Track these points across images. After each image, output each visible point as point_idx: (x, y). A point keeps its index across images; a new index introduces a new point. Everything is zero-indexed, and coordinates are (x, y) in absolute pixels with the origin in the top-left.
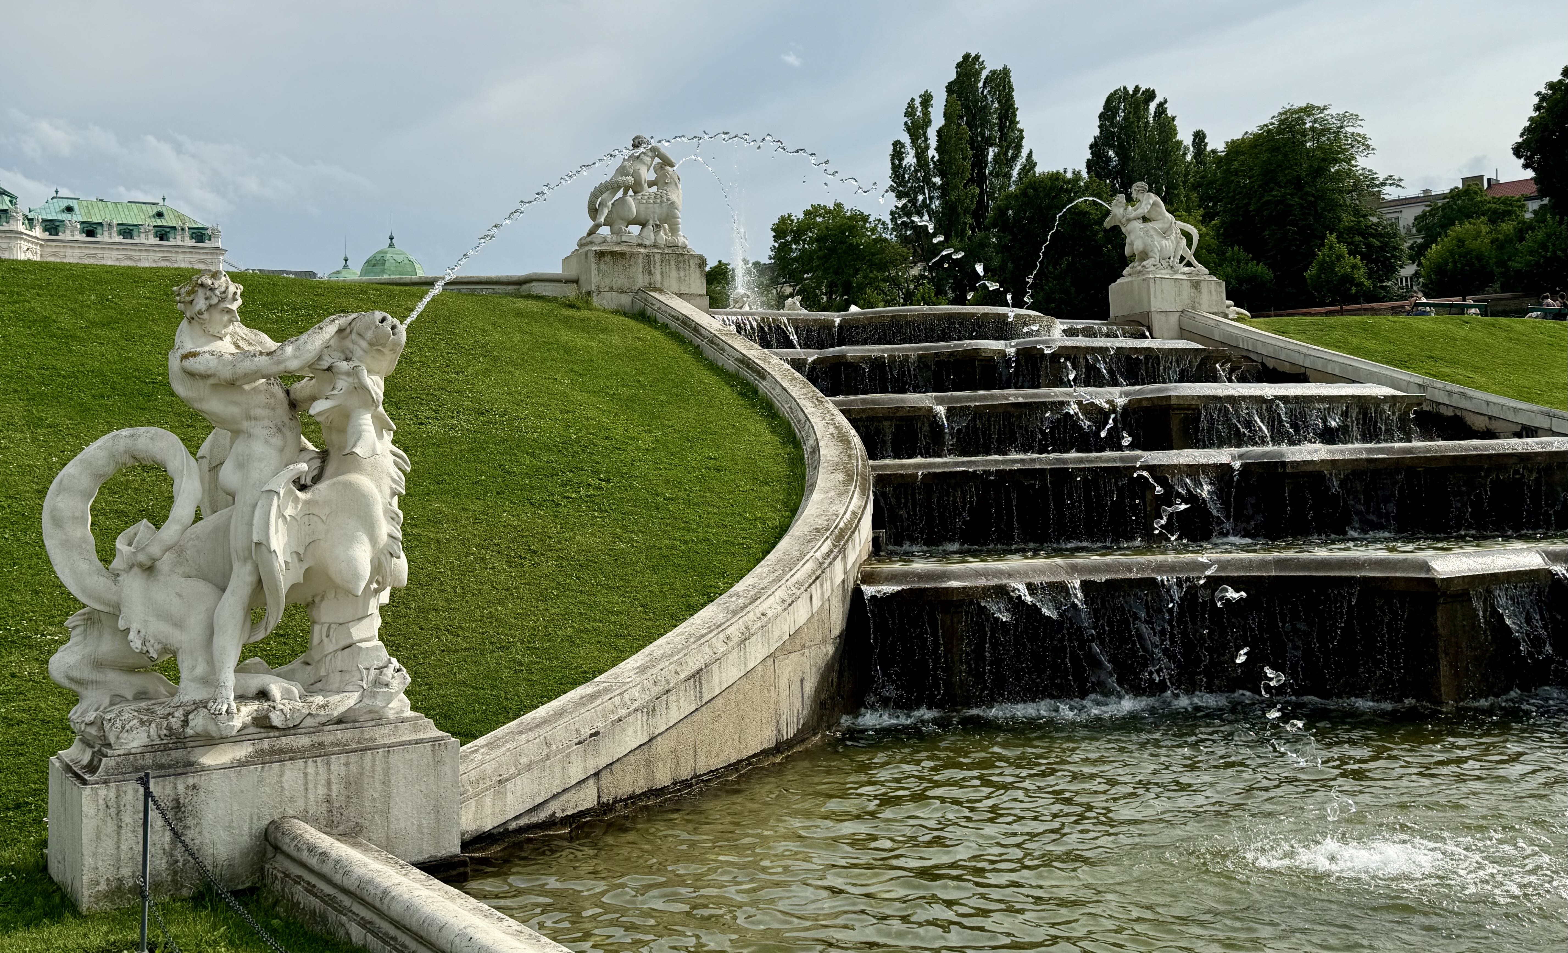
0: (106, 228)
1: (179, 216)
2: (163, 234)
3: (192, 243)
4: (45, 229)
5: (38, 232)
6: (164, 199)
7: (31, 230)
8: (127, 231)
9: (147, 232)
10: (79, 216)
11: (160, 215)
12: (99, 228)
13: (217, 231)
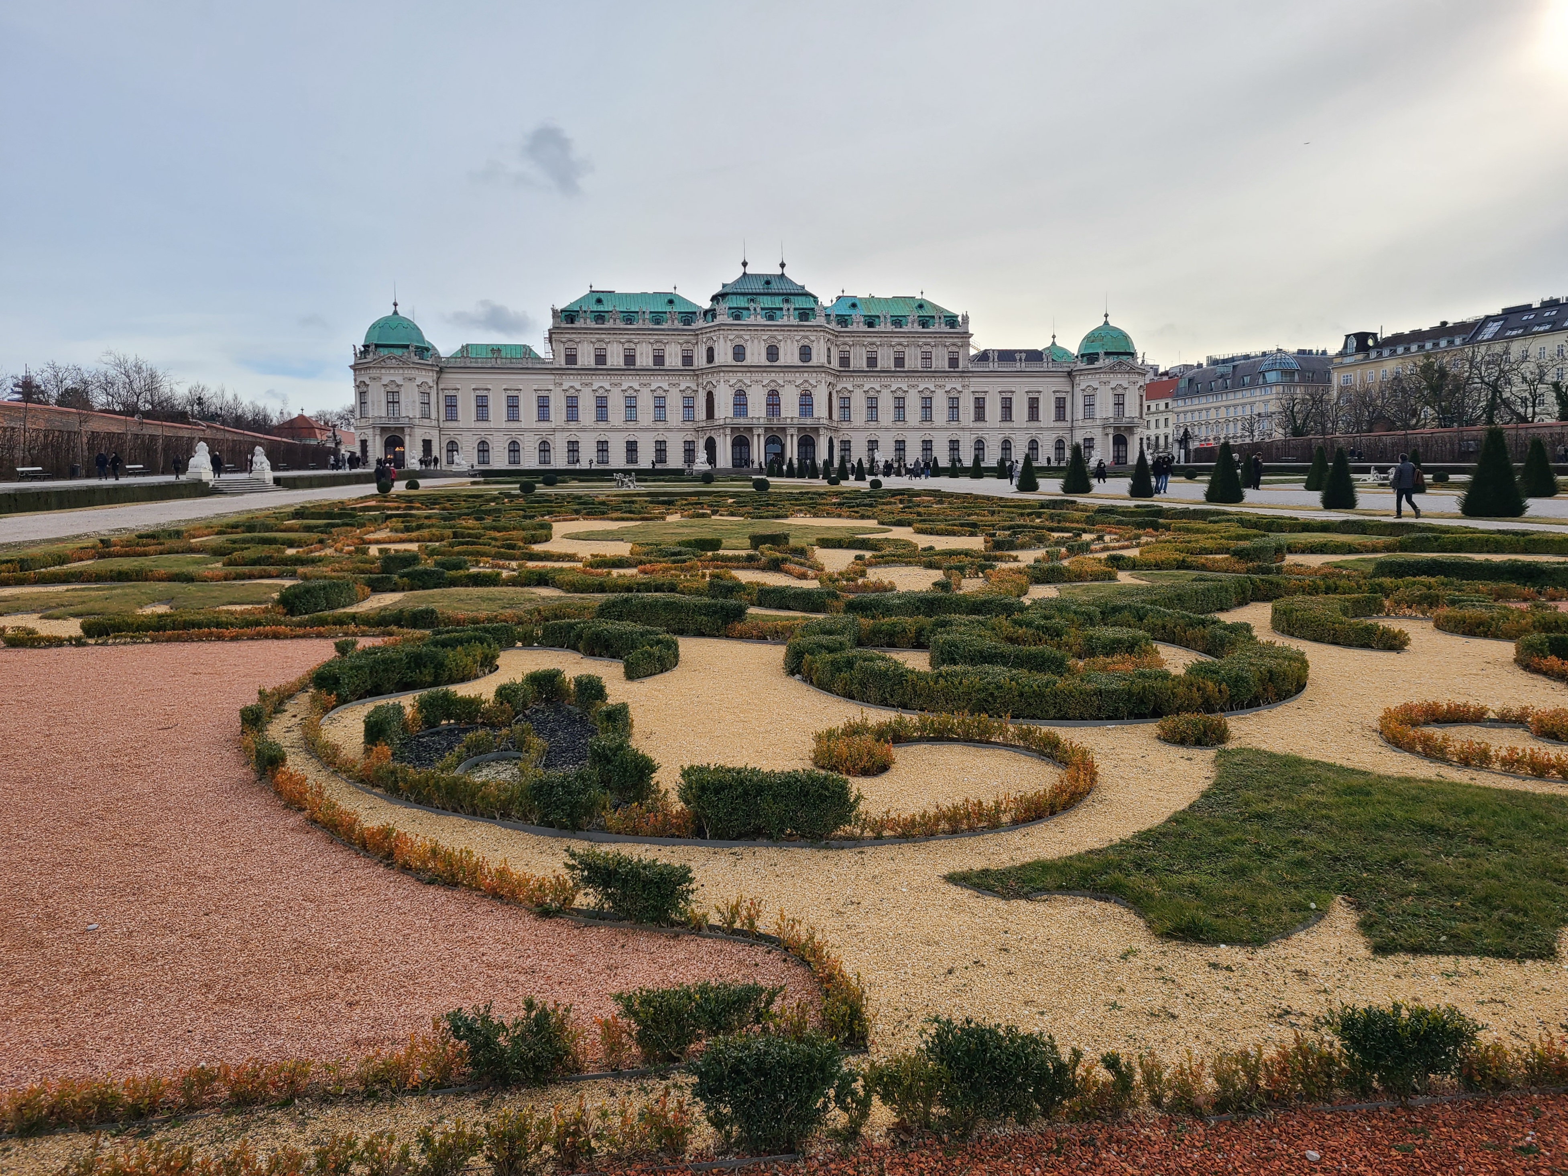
0: (882, 319)
1: (935, 307)
2: (924, 322)
3: (948, 329)
4: (839, 323)
5: (833, 326)
6: (922, 293)
7: (829, 324)
8: (898, 321)
9: (912, 323)
10: (862, 311)
11: (920, 307)
12: (878, 320)
13: (966, 319)
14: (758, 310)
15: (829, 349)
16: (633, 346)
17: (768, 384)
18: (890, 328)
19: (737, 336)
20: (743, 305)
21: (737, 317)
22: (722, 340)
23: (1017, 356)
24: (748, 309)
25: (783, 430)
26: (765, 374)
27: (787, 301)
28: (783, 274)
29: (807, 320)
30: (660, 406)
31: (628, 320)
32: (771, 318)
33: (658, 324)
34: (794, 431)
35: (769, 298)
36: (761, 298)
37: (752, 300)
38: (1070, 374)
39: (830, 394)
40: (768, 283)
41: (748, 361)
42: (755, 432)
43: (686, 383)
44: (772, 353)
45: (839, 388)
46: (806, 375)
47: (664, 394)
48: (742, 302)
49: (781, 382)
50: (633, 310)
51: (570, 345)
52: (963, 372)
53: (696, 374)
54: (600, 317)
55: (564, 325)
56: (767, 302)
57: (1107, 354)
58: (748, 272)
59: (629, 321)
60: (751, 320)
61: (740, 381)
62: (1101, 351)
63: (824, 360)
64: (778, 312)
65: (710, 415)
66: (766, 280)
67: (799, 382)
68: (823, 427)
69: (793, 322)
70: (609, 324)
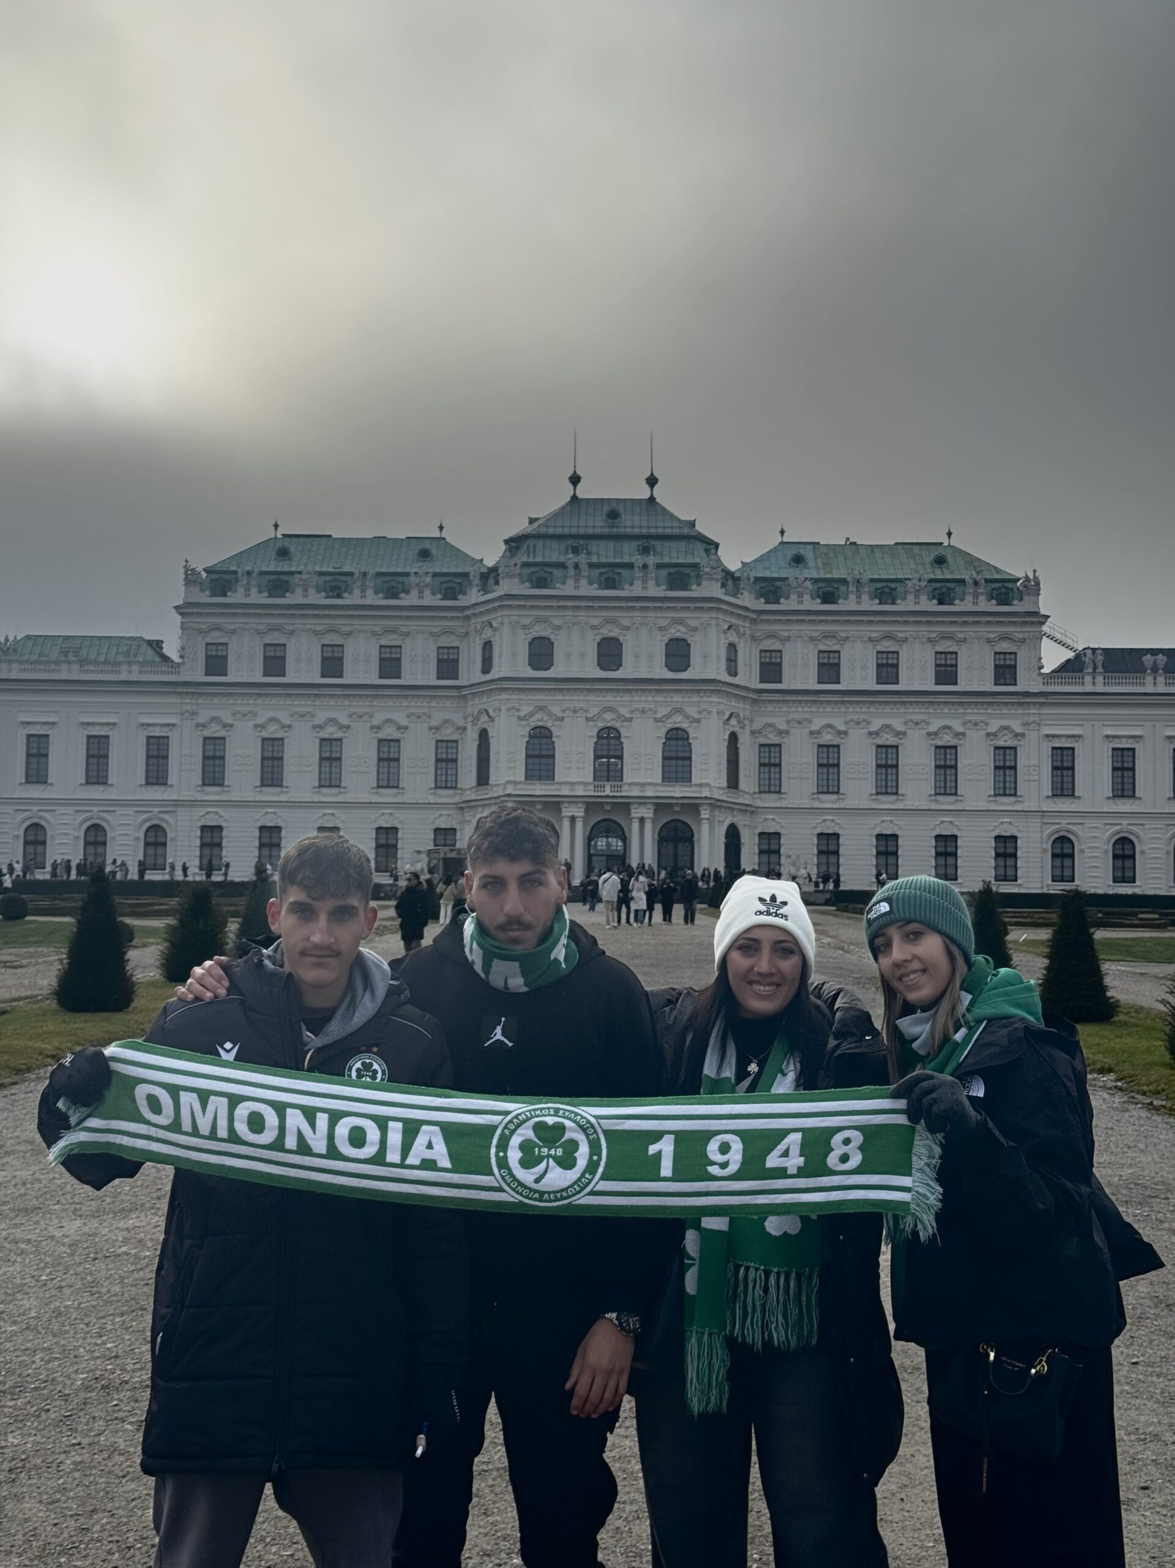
0: (852, 588)
1: (972, 561)
2: (943, 593)
3: (991, 606)
4: (760, 595)
5: (747, 599)
6: (949, 534)
7: (734, 595)
8: (886, 591)
9: (917, 593)
10: (813, 570)
11: (940, 561)
12: (843, 588)
13: (1033, 587)
14: (584, 567)
15: (732, 647)
16: (336, 639)
17: (598, 716)
18: (869, 604)
19: (539, 620)
20: (555, 558)
21: (542, 583)
22: (506, 630)
23: (1148, 659)
24: (562, 566)
26: (592, 697)
27: (646, 551)
28: (652, 499)
29: (685, 587)
30: (388, 757)
31: (333, 588)
32: (610, 584)
33: (395, 596)
34: (648, 813)
35: (611, 544)
36: (594, 546)
37: (576, 550)
39: (733, 738)
40: (613, 515)
41: (559, 669)
42: (567, 811)
43: (442, 712)
44: (610, 653)
45: (758, 724)
46: (678, 698)
47: (396, 735)
48: (553, 553)
49: (624, 711)
50: (346, 569)
51: (216, 637)
52: (1027, 694)
53: (463, 694)
54: (279, 584)
55: (205, 598)
56: (605, 553)
58: (581, 495)
59: (336, 591)
60: (568, 589)
61: (541, 708)
63: (718, 667)
64: (625, 573)
65: (483, 778)
66: (613, 510)
67: (662, 712)
68: (716, 804)
69: (653, 591)
70: (296, 598)
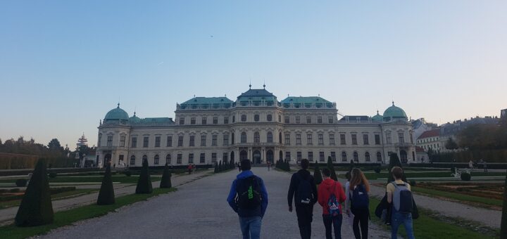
1: (323, 100)
2: (318, 106)
3: (328, 108)
5: (282, 107)
6: (319, 95)
8: (308, 105)
9: (314, 106)
10: (294, 102)
11: (318, 100)
12: (300, 105)
13: (335, 104)
14: (252, 102)
15: (280, 116)
16: (205, 117)
17: (255, 130)
18: (305, 108)
19: (243, 112)
21: (244, 105)
22: (237, 114)
23: (357, 119)
24: (248, 102)
25: (260, 148)
26: (253, 126)
27: (263, 98)
29: (271, 105)
30: (215, 139)
32: (256, 105)
33: (216, 108)
34: (264, 148)
35: (257, 97)
36: (254, 98)
37: (250, 99)
38: (379, 125)
41: (247, 121)
42: (249, 149)
43: (225, 130)
44: (257, 118)
45: (285, 130)
46: (270, 126)
47: (216, 135)
48: (246, 99)
49: (260, 129)
51: (182, 117)
52: (335, 125)
53: (229, 127)
55: (180, 110)
56: (256, 99)
57: (393, 117)
58: (251, 89)
59: (205, 107)
60: (249, 106)
61: (244, 129)
62: (391, 116)
63: (277, 120)
64: (259, 103)
65: (233, 143)
66: (257, 91)
67: (267, 129)
68: (277, 147)
69: (265, 106)
70: (198, 109)
